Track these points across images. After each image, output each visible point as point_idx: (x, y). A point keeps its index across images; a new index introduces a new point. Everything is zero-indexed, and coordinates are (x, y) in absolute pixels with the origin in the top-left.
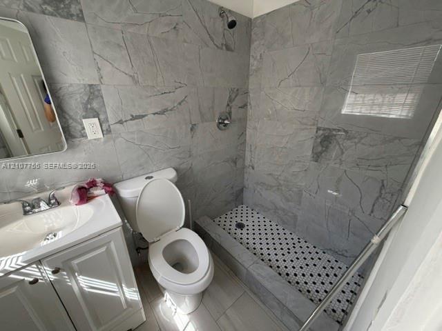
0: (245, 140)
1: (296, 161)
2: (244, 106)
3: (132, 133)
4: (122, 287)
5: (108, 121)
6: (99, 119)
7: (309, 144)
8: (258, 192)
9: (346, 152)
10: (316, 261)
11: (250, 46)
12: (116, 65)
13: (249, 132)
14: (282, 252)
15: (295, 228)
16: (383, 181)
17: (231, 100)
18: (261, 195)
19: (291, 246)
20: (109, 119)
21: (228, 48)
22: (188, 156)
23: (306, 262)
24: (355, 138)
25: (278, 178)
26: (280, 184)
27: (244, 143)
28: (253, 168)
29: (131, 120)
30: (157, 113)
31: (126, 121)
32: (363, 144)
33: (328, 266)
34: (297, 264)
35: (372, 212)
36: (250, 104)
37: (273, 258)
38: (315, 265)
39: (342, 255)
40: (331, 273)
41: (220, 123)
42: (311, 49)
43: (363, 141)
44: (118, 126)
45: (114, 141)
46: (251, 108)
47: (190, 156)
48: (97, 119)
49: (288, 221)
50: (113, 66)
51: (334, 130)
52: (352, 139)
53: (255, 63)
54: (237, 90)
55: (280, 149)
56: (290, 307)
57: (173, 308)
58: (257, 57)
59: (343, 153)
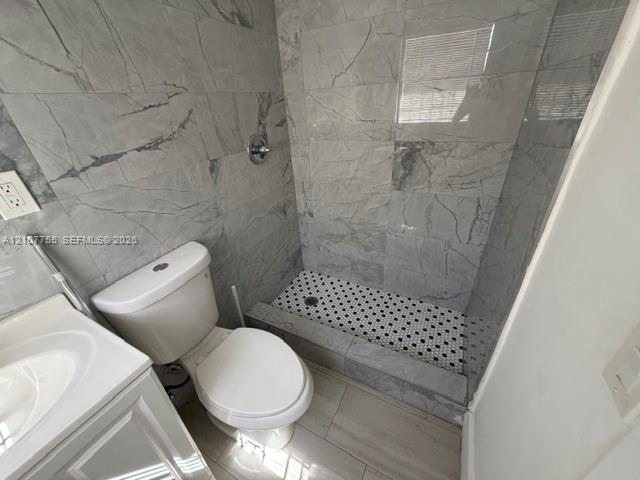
0: (292, 176)
1: (372, 194)
2: (283, 123)
3: (103, 191)
4: (173, 463)
5: (43, 175)
6: (18, 173)
7: (387, 168)
8: (325, 248)
9: (435, 172)
10: (416, 315)
11: (274, 21)
12: (25, 49)
13: (296, 162)
14: (376, 317)
15: (381, 283)
16: (478, 199)
17: (262, 115)
18: (329, 251)
19: (383, 307)
20: (44, 170)
21: (244, 23)
22: (214, 215)
23: (406, 320)
24: (444, 151)
25: (350, 223)
26: (354, 231)
27: (291, 181)
28: (311, 215)
29: (93, 165)
30: (144, 148)
31: (84, 169)
32: (453, 157)
33: (430, 315)
34: (397, 326)
35: (470, 239)
36: (291, 119)
37: (368, 328)
38: (416, 320)
39: (442, 298)
40: (435, 322)
41: (253, 153)
42: (373, 25)
43: (453, 153)
44: (69, 181)
45: (68, 214)
46: (293, 123)
47: (218, 215)
48: (14, 172)
49: (371, 276)
50: (20, 51)
51: (418, 143)
52: (440, 152)
53: (289, 50)
54: (269, 96)
55: (348, 182)
56: (412, 380)
57: (258, 452)
58: (289, 39)
59: (431, 173)
